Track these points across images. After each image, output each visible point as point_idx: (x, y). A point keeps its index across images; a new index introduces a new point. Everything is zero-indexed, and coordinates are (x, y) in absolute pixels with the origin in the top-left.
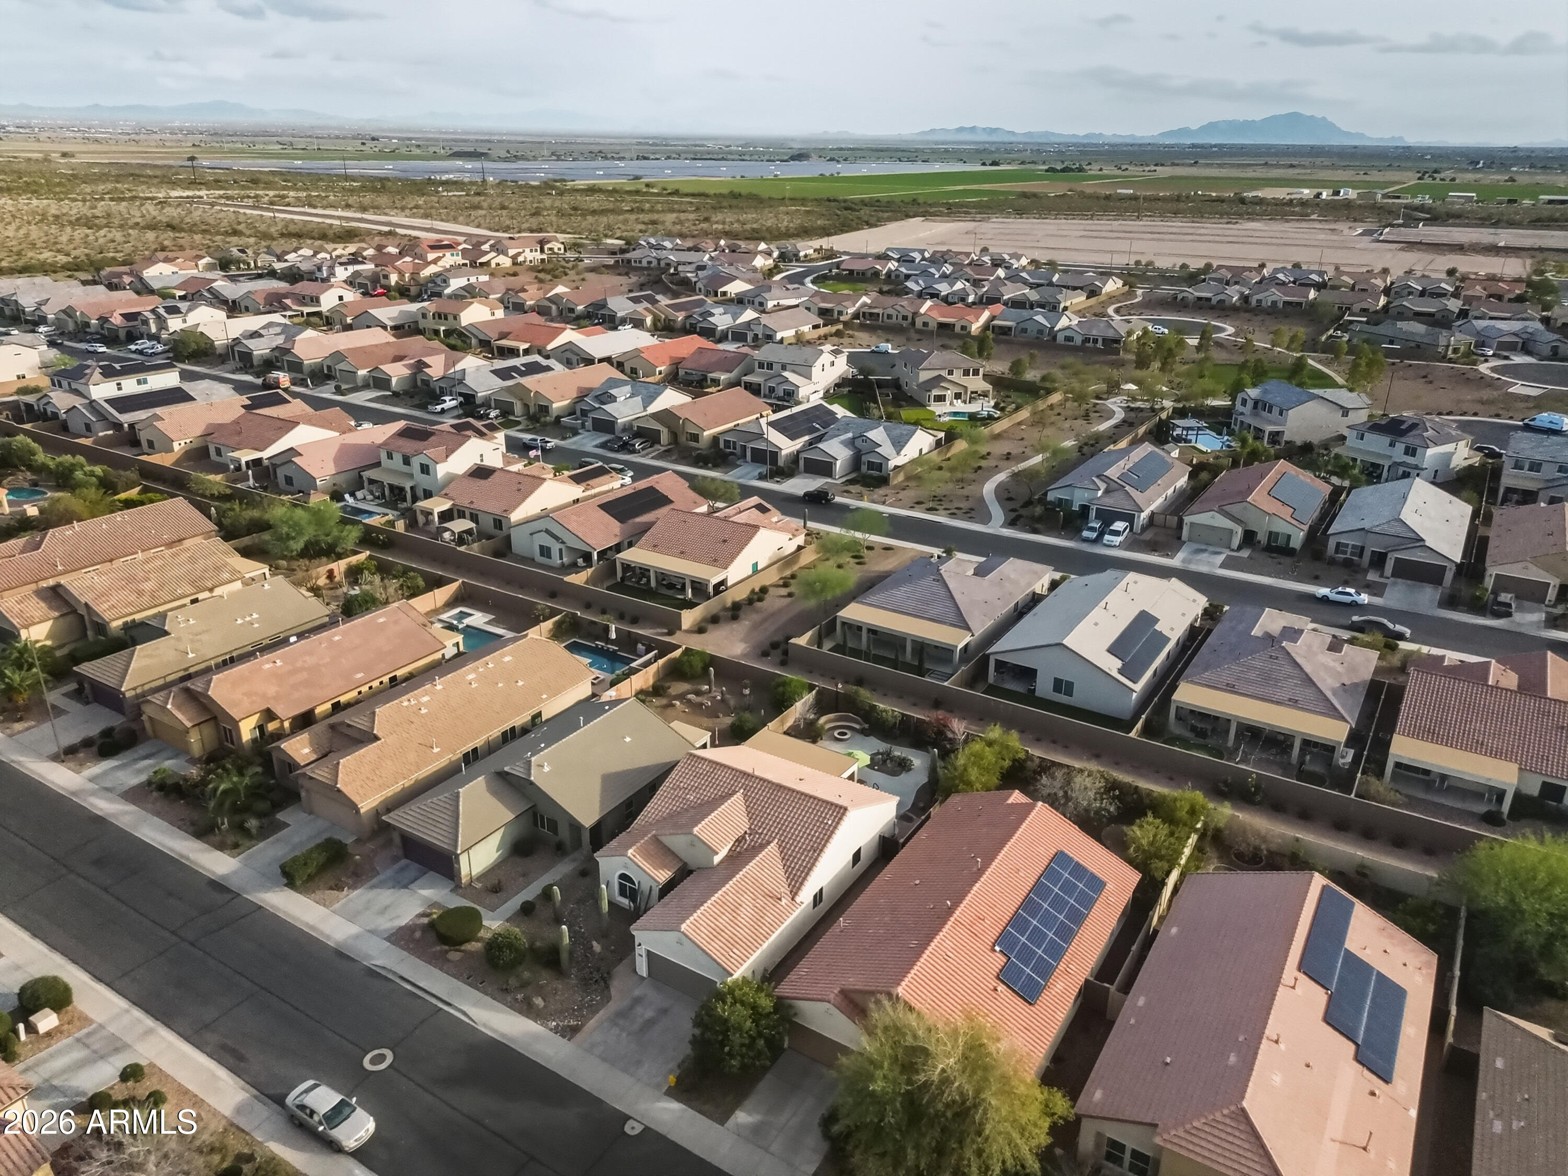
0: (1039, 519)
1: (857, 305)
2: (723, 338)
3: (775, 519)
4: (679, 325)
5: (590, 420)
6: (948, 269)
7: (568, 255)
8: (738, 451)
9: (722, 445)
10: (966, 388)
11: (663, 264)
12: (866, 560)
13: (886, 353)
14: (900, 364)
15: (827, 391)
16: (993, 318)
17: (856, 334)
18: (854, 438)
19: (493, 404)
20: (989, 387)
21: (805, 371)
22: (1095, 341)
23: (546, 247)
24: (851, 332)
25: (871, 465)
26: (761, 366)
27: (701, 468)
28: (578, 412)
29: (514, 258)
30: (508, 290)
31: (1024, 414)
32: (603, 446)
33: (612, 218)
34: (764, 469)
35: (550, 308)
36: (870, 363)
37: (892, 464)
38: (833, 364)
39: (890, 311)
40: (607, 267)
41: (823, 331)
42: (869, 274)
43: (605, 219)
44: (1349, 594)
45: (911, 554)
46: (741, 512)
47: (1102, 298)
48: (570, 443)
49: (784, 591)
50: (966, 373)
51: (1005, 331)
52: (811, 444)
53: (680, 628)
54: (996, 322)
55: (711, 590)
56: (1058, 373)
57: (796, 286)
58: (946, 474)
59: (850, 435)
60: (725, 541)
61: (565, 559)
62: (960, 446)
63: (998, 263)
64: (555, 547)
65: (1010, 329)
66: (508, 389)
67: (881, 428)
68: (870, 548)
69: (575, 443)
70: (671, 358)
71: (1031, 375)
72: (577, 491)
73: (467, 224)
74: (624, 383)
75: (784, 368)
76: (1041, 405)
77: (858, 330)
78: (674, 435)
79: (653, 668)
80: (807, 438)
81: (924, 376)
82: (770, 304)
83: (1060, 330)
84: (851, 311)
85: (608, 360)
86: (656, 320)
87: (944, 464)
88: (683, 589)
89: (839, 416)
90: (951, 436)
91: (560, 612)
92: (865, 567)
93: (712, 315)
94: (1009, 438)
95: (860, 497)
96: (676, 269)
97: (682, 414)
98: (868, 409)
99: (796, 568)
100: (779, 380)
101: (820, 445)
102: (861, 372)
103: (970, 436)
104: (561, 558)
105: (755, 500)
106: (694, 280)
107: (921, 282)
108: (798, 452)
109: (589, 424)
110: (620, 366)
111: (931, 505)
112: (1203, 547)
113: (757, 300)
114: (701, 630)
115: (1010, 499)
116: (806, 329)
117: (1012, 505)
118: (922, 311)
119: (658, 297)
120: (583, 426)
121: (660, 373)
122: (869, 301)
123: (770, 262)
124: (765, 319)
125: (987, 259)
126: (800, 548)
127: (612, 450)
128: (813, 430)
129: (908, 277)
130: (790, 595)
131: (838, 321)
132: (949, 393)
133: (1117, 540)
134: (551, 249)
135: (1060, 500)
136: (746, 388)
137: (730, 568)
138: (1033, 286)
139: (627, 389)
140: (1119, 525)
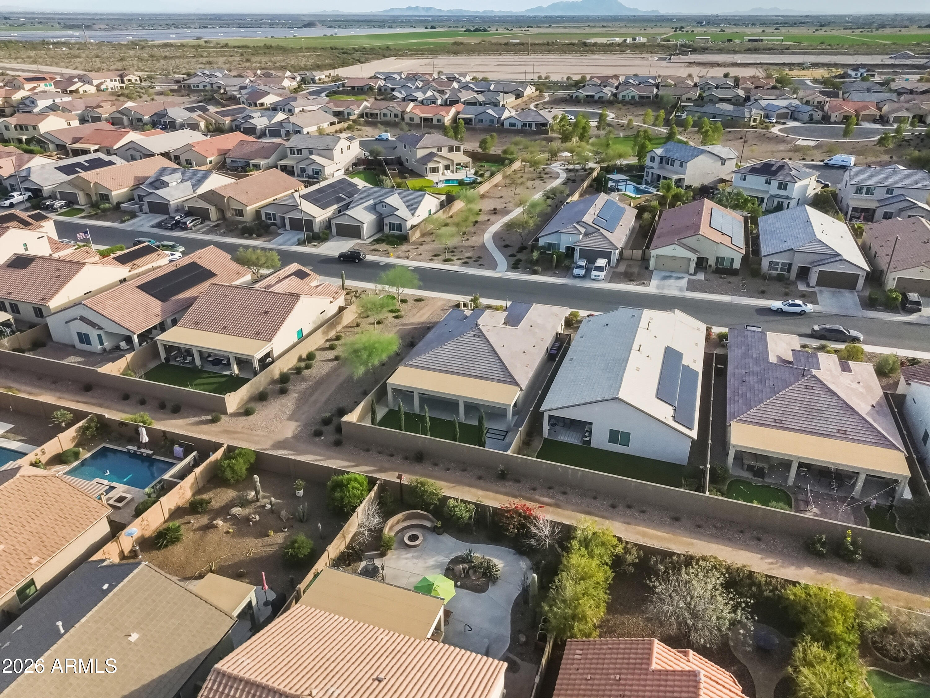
0: (537, 262)
1: (361, 108)
2: (263, 134)
3: (315, 283)
4: (227, 126)
5: (146, 204)
6: (420, 84)
7: (143, 84)
8: (278, 221)
9: (264, 218)
10: (453, 161)
11: (215, 87)
12: (403, 313)
13: (387, 140)
14: (400, 146)
15: (347, 170)
16: (458, 113)
17: (363, 128)
18: (375, 205)
19: (58, 196)
20: (469, 160)
21: (328, 153)
22: (531, 125)
23: (125, 79)
24: (359, 127)
25: (392, 226)
26: (292, 152)
27: (246, 238)
28: (136, 199)
29: (98, 87)
30: (87, 107)
31: (498, 178)
32: (159, 225)
33: (178, 61)
34: (302, 235)
35: (122, 119)
36: (379, 147)
37: (409, 224)
38: (349, 147)
39: (385, 111)
40: (172, 91)
41: (338, 127)
42: (366, 88)
43: (173, 62)
44: (799, 305)
45: (440, 303)
46: (280, 281)
47: (525, 98)
48: (128, 226)
49: (331, 354)
50: (451, 150)
51: (468, 122)
52: (339, 211)
53: (225, 413)
54: (460, 116)
55: (256, 365)
56: (513, 148)
57: (315, 97)
58: (451, 229)
59: (371, 202)
60: (266, 312)
61: (106, 344)
62: (458, 205)
63: (451, 79)
64: (93, 334)
65: (471, 120)
66: (70, 182)
67: (396, 195)
68: (403, 301)
69: (131, 226)
70: (218, 150)
71: (495, 149)
72: (123, 271)
73: (67, 67)
74: (175, 171)
75: (311, 152)
76: (509, 171)
77: (364, 126)
78: (221, 211)
79: (190, 479)
80: (335, 207)
81: (420, 153)
82: (297, 110)
83: (504, 120)
84: (357, 112)
85: (166, 155)
86: (208, 123)
87: (449, 221)
88: (228, 365)
89: (360, 187)
90: (450, 199)
91: (87, 414)
92: (402, 321)
93: (252, 118)
94: (491, 197)
95: (387, 254)
96: (225, 90)
97: (226, 194)
98: (381, 181)
99: (339, 328)
100: (308, 162)
101: (349, 212)
102: (371, 153)
103: (466, 197)
104: (101, 343)
105: (294, 267)
106: (238, 96)
107: (403, 92)
108: (330, 219)
109: (146, 208)
110: (177, 159)
111: (447, 256)
112: (668, 274)
113: (287, 108)
114: (248, 412)
115: (506, 246)
116: (325, 125)
117: (510, 251)
118: (408, 110)
119: (208, 107)
120: (141, 210)
121: (211, 162)
122: (369, 105)
123: (294, 84)
124: (292, 119)
125: (444, 77)
126: (341, 309)
127: (166, 228)
128: (340, 200)
129: (393, 90)
130: (337, 358)
131: (348, 119)
132: (441, 166)
133: (602, 274)
134: (130, 80)
135: (549, 244)
136: (282, 170)
137: (274, 340)
138: (478, 92)
139: (179, 175)
140: (601, 262)
